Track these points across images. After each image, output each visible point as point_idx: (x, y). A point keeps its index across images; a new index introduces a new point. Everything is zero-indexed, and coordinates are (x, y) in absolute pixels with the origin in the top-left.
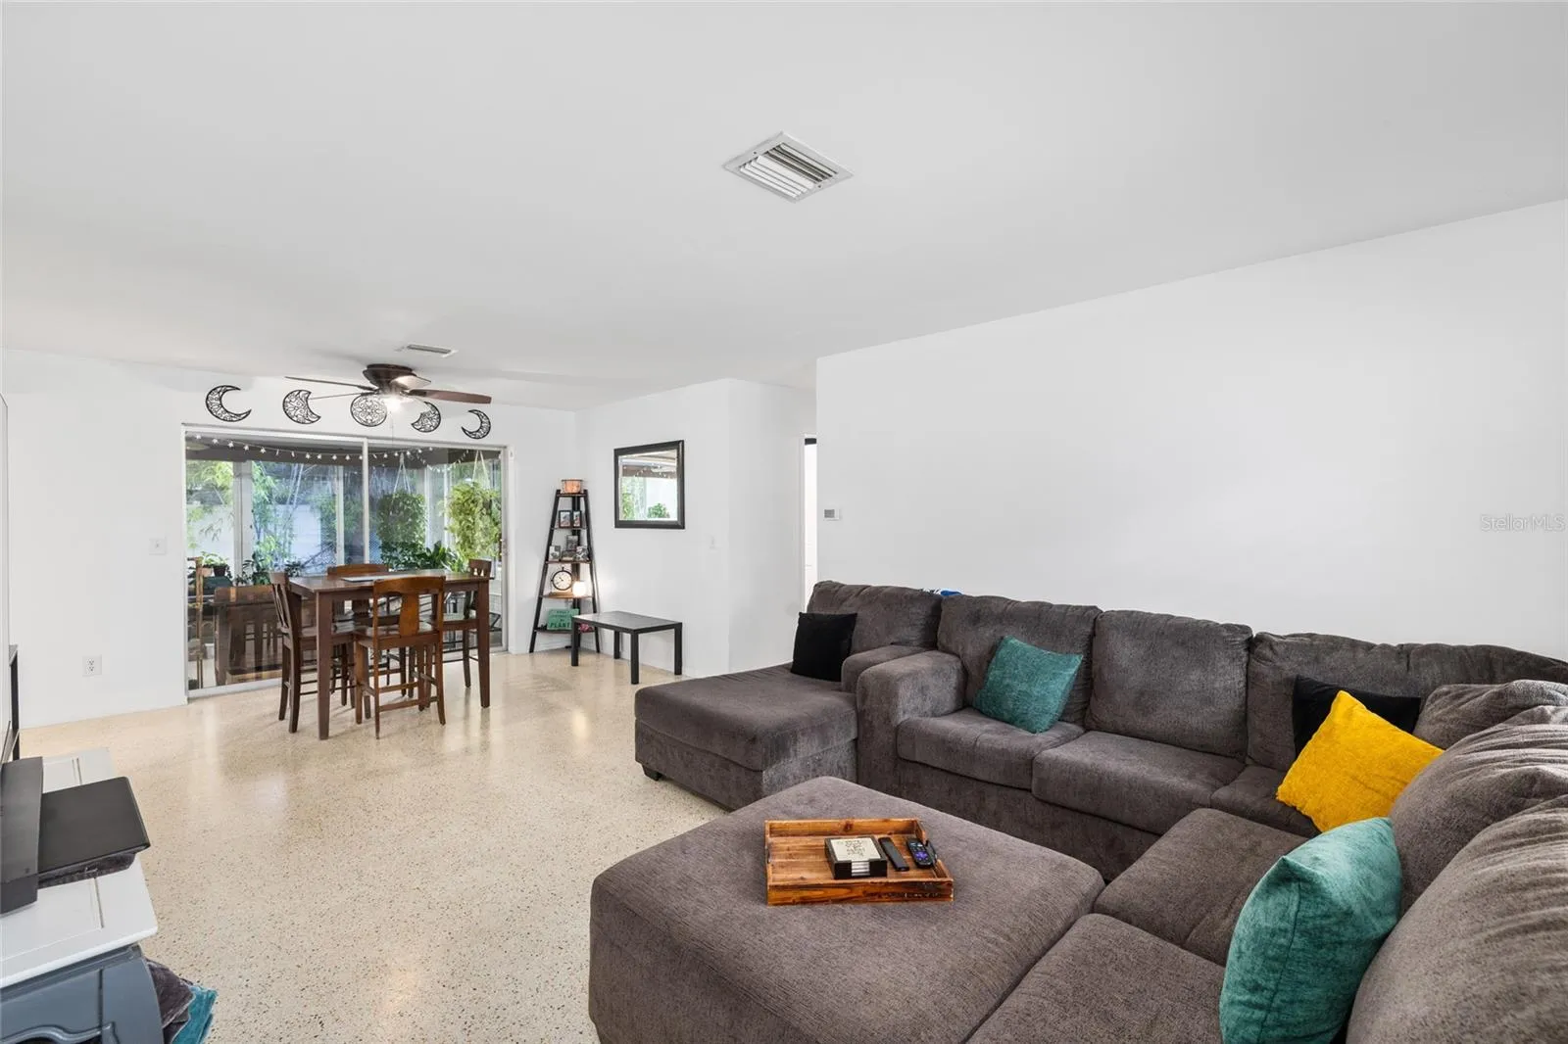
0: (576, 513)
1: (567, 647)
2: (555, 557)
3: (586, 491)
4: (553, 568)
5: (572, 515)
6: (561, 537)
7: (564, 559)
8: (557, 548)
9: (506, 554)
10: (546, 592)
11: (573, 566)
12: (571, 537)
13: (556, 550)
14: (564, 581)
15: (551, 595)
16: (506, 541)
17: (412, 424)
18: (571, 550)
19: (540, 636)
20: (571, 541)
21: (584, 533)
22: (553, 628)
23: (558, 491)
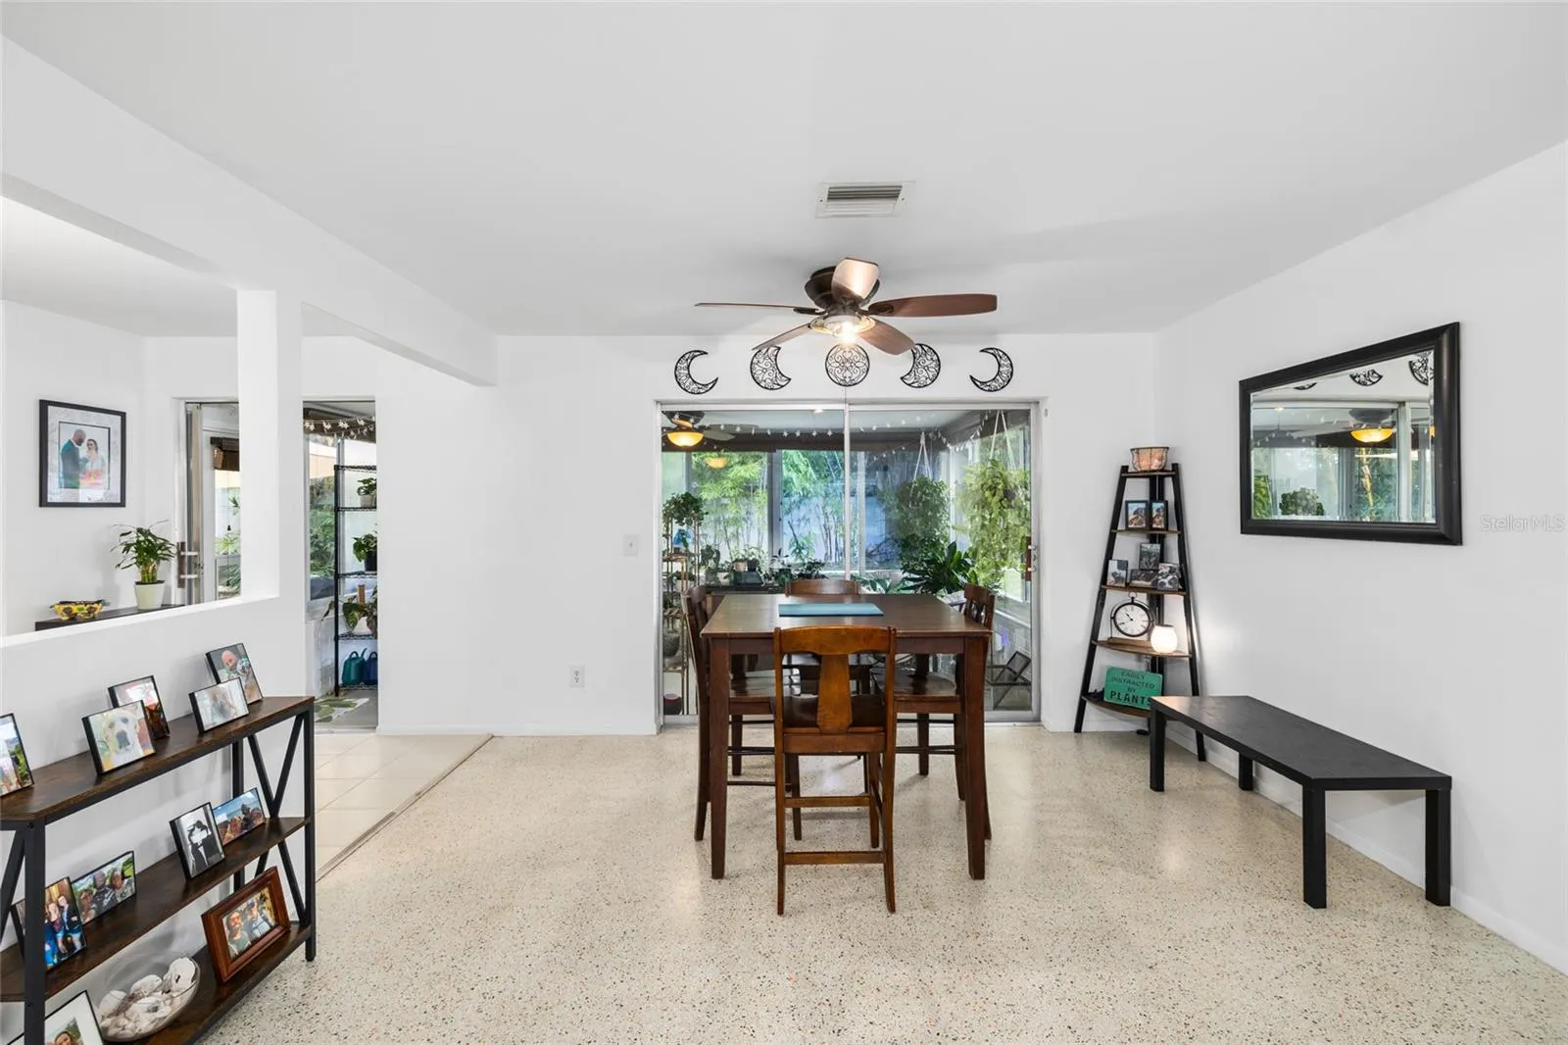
0: (1156, 506)
1: (1139, 732)
2: (1118, 579)
3: (1175, 467)
4: (1114, 598)
5: (1149, 508)
6: (1128, 548)
7: (1136, 583)
8: (1123, 565)
9: (1038, 570)
10: (1103, 635)
11: (1150, 598)
12: (1148, 547)
13: (1119, 567)
14: (1134, 621)
15: (1112, 644)
16: (1037, 548)
17: (902, 378)
18: (1149, 567)
19: (1090, 709)
20: (1149, 554)
21: (1172, 541)
22: (1113, 701)
23: (1125, 469)
